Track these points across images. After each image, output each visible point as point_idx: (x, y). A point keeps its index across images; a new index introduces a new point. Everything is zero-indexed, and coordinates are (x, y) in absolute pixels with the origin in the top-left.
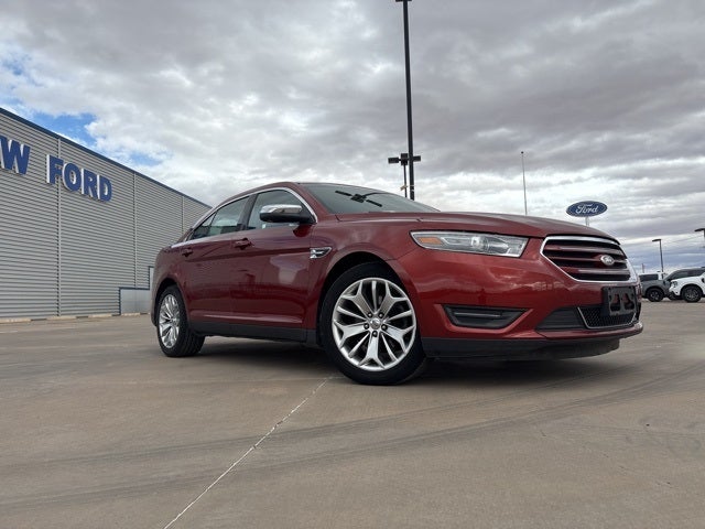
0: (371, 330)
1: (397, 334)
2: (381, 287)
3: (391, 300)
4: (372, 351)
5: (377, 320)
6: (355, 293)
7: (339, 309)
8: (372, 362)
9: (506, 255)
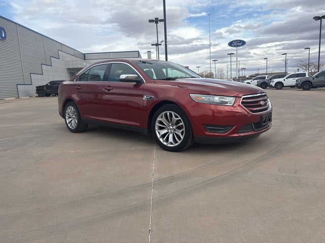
0: (170, 131)
1: (179, 132)
2: (171, 115)
3: (175, 119)
4: (171, 139)
5: (171, 127)
6: (162, 117)
7: (157, 124)
8: (171, 143)
9: (228, 105)
